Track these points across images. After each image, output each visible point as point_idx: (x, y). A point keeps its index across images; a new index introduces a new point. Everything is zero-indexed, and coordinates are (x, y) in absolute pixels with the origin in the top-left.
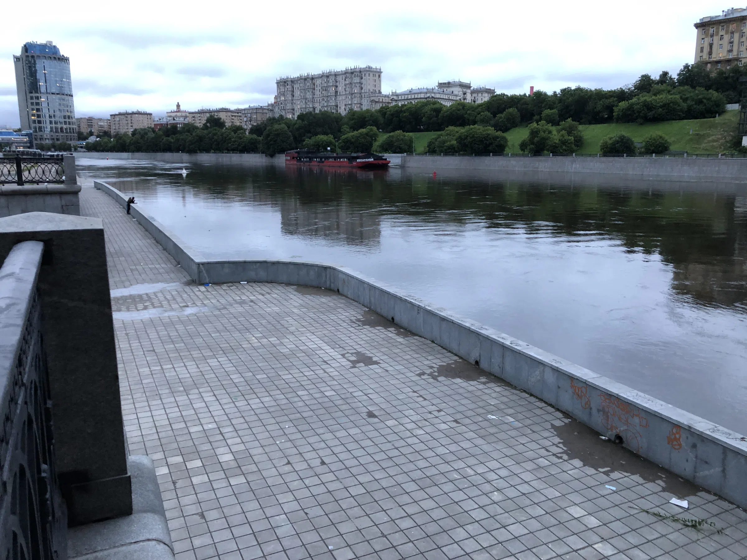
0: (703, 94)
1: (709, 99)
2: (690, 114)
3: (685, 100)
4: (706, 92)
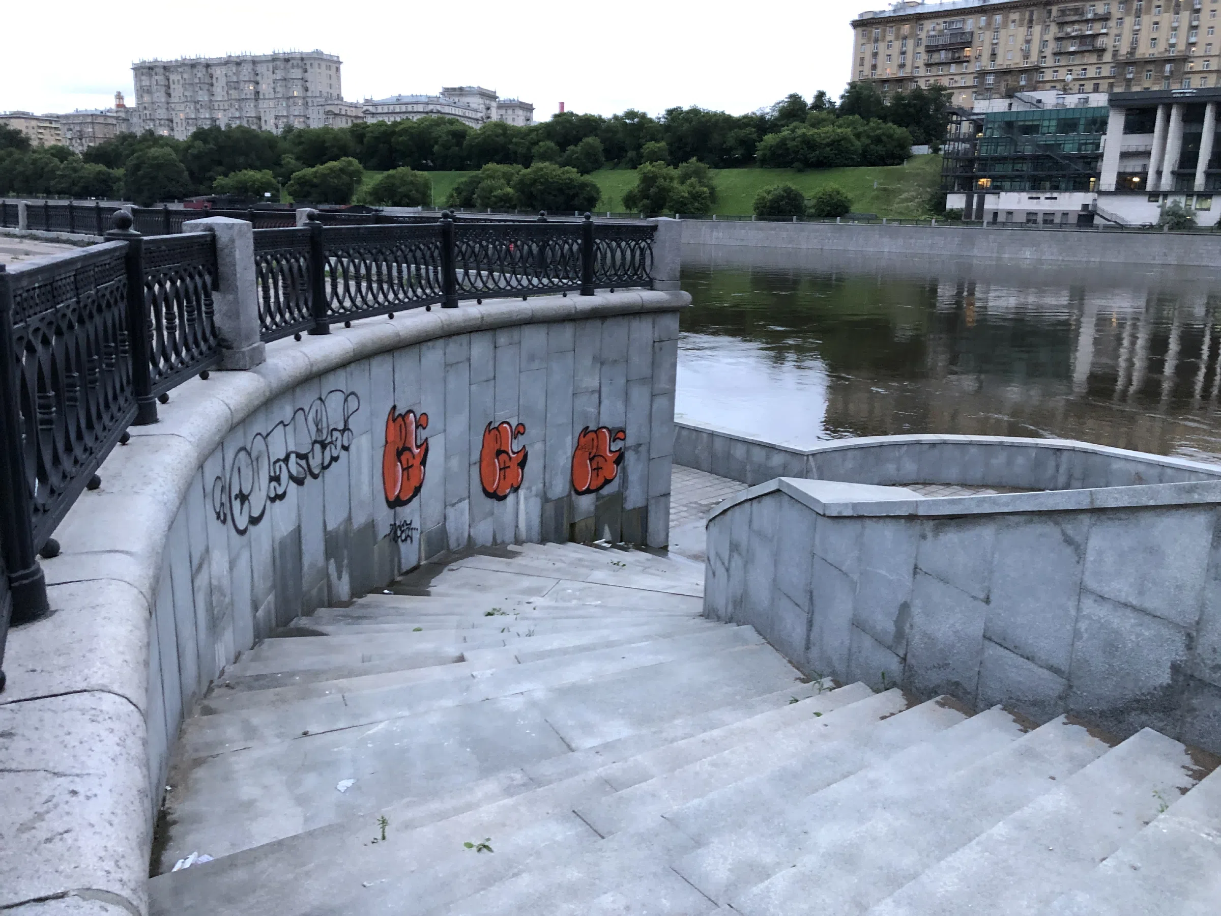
0: (880, 129)
1: (890, 136)
2: (868, 159)
3: (858, 136)
4: (883, 125)
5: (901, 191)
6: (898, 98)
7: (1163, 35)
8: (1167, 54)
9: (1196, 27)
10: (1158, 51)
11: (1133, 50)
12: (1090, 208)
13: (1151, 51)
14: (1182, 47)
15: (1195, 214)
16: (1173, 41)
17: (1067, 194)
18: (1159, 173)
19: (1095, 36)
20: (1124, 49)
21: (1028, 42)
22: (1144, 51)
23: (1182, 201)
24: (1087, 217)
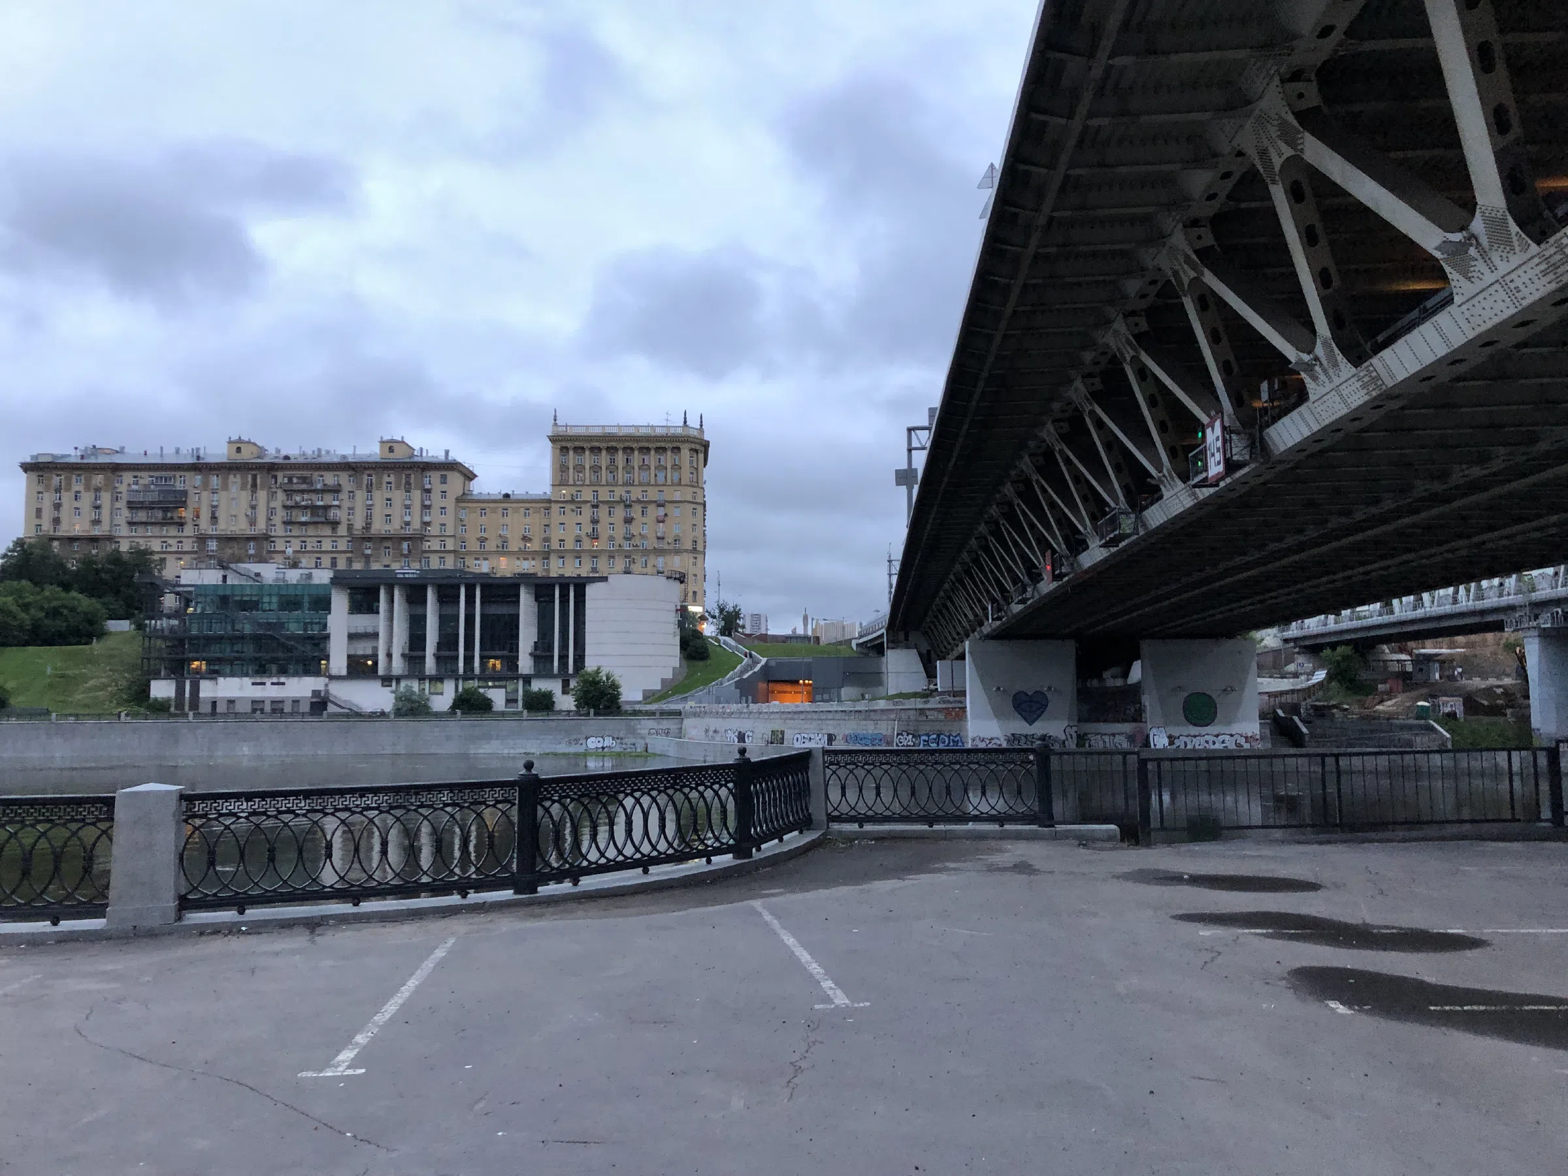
0: (59, 599)
1: (72, 610)
2: (38, 636)
3: (26, 607)
4: (63, 594)
5: (86, 679)
6: (88, 562)
7: (397, 511)
8: (403, 532)
9: (429, 507)
10: (395, 527)
11: (368, 526)
12: (322, 695)
13: (387, 527)
14: (416, 525)
15: (428, 699)
16: (407, 519)
17: (296, 679)
18: (389, 656)
19: (326, 508)
20: (359, 524)
21: (253, 507)
22: (379, 527)
23: (415, 686)
24: (320, 704)
